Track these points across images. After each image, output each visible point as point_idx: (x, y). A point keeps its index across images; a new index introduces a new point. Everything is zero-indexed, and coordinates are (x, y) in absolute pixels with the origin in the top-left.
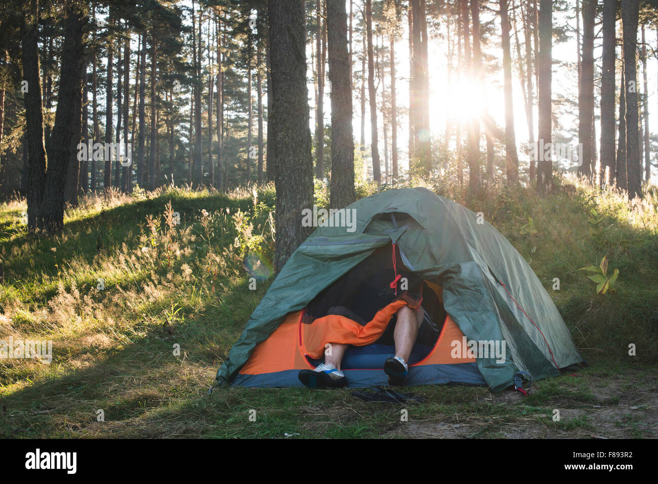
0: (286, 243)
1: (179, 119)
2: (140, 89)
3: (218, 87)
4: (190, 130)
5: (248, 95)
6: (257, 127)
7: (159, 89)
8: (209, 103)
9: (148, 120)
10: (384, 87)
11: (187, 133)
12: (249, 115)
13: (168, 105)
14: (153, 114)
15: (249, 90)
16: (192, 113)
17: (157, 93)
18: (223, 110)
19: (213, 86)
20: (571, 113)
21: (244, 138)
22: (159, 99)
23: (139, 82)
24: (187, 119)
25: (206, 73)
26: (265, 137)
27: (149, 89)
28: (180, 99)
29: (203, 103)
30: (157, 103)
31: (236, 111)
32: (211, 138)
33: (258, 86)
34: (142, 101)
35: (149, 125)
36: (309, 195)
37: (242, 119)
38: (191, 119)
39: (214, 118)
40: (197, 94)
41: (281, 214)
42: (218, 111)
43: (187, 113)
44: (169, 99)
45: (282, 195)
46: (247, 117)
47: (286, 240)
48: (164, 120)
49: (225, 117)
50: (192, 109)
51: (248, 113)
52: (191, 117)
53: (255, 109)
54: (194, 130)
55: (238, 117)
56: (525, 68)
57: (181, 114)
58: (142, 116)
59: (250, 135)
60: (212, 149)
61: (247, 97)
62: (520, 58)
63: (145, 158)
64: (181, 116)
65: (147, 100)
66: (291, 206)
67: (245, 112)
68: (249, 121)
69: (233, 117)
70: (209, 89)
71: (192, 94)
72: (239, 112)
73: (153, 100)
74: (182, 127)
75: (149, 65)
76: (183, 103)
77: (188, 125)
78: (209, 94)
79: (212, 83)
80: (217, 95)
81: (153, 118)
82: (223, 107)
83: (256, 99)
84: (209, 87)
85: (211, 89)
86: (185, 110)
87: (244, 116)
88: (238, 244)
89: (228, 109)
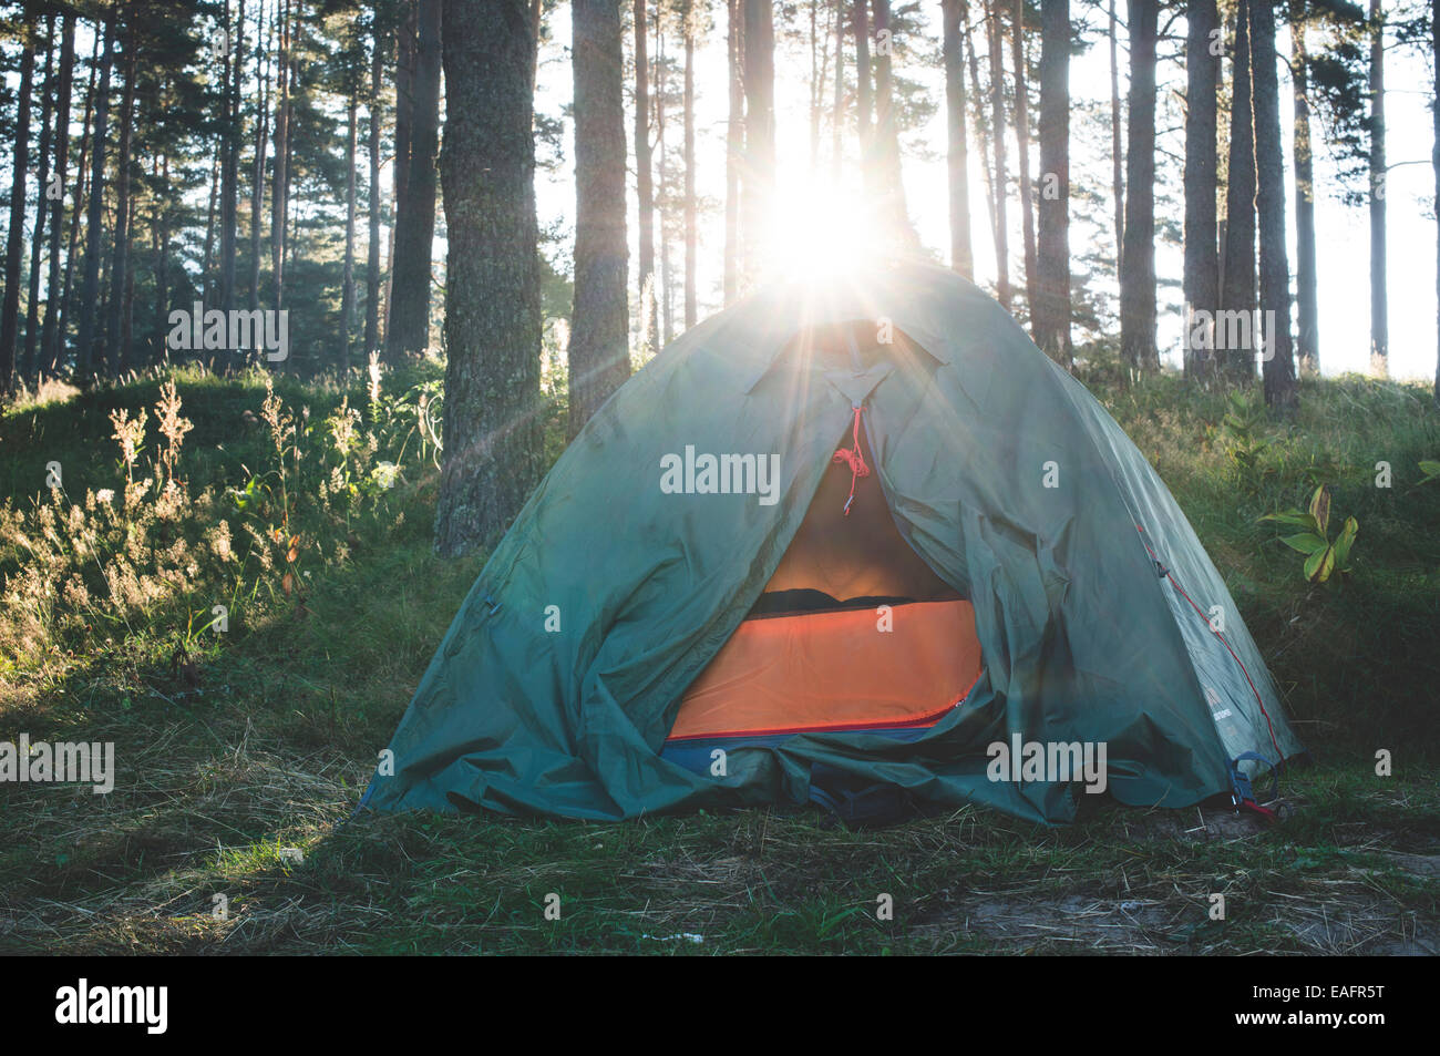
0: (470, 472)
1: (183, 217)
2: (95, 146)
3: (277, 144)
4: (207, 245)
5: (348, 164)
6: (366, 238)
7: (139, 147)
8: (255, 182)
9: (109, 220)
10: (663, 150)
11: (200, 251)
12: (350, 210)
13: (159, 184)
14: (122, 204)
15: (350, 153)
16: (212, 203)
17: (132, 157)
18: (288, 196)
19: (265, 142)
20: (1088, 218)
21: (336, 264)
22: (137, 170)
23: (92, 130)
24: (202, 218)
25: (250, 112)
26: (384, 263)
27: (113, 144)
28: (187, 172)
29: (240, 182)
30: (131, 178)
31: (317, 202)
32: (256, 263)
33: (372, 144)
34: (98, 172)
35: (109, 231)
36: (531, 355)
37: (332, 221)
38: (211, 219)
39: (267, 219)
40: (228, 159)
41: (457, 401)
42: (275, 200)
43: (201, 204)
44: (160, 172)
45: (463, 353)
46: (344, 217)
47: (470, 466)
48: (146, 219)
49: (291, 216)
50: (213, 196)
51: (346, 206)
52: (211, 212)
53: (363, 198)
54: (217, 243)
55: (322, 215)
56: (989, 111)
57: (186, 206)
58: (96, 211)
59: (348, 257)
60: (258, 288)
61: (345, 169)
62: (977, 90)
63: (98, 308)
64: (188, 210)
65: (109, 172)
66: (483, 382)
67: (340, 204)
68: (349, 224)
69: (310, 216)
70: (257, 150)
71: (215, 159)
72: (324, 203)
73: (122, 171)
74: (188, 236)
75: (116, 90)
76: (192, 180)
77: (202, 233)
78: (256, 160)
79: (265, 135)
80: (273, 163)
81: (120, 213)
82: (287, 192)
83: (366, 173)
84: (256, 144)
85: (260, 148)
86: (197, 198)
87: (333, 214)
88: (340, 484)
89: (297, 196)
